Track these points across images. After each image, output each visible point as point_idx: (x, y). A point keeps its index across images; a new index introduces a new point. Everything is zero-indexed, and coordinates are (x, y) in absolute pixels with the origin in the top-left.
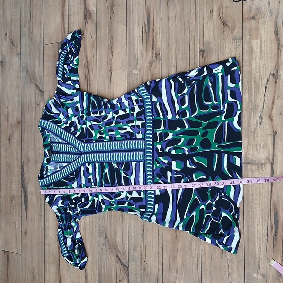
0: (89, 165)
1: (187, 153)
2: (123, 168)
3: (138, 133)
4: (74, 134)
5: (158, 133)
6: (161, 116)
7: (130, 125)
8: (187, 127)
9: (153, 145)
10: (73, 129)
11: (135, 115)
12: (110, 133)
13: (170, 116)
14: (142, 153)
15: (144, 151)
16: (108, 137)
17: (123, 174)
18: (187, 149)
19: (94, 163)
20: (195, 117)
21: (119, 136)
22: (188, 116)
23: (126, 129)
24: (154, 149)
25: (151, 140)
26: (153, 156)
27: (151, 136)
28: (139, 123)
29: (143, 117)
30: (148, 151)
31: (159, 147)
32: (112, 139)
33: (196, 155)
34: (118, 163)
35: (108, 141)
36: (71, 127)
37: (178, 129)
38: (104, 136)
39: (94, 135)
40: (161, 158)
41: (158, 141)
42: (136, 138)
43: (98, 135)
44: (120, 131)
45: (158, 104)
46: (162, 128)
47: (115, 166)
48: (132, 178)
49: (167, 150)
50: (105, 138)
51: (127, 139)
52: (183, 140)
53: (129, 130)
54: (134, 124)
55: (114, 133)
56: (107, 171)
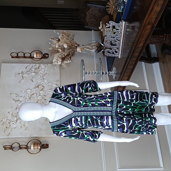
0: (78, 117)
1: (131, 113)
2: (99, 118)
3: (108, 104)
4: (68, 102)
5: (119, 105)
6: (122, 99)
7: (104, 100)
8: (132, 105)
9: (116, 110)
10: (68, 100)
11: (108, 96)
12: (92, 103)
13: (126, 100)
14: (110, 112)
15: (111, 111)
16: (90, 105)
17: (99, 121)
18: (131, 112)
19: (82, 116)
20: (137, 103)
21: (97, 104)
22: (134, 102)
23: (102, 102)
24: (116, 112)
25: (115, 107)
26: (116, 114)
27: (116, 106)
28: (110, 100)
29: (112, 98)
30: (113, 111)
31: (118, 110)
32: (93, 105)
33: (135, 114)
34: (96, 116)
35: (91, 107)
36: (67, 99)
37: (128, 105)
38: (88, 104)
39: (82, 103)
40: (119, 115)
41: (118, 108)
42: (107, 106)
43: (84, 103)
44: (98, 102)
45: (120, 95)
46: (121, 103)
47: (95, 117)
48: (105, 122)
49: (122, 112)
50: (89, 105)
51: (102, 106)
52: (130, 109)
53: (103, 102)
54: (106, 100)
55: (94, 103)
56: (89, 120)
